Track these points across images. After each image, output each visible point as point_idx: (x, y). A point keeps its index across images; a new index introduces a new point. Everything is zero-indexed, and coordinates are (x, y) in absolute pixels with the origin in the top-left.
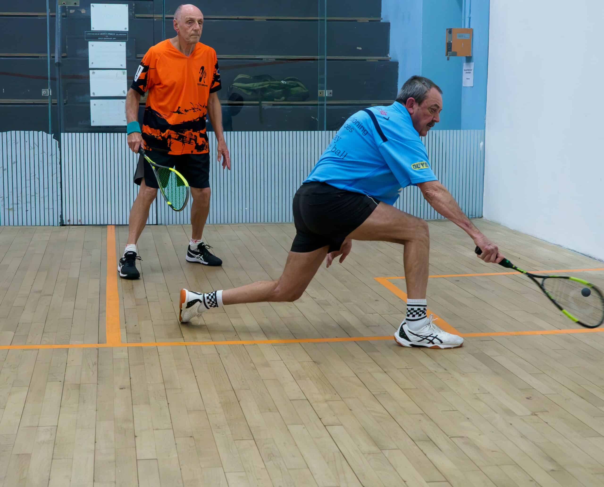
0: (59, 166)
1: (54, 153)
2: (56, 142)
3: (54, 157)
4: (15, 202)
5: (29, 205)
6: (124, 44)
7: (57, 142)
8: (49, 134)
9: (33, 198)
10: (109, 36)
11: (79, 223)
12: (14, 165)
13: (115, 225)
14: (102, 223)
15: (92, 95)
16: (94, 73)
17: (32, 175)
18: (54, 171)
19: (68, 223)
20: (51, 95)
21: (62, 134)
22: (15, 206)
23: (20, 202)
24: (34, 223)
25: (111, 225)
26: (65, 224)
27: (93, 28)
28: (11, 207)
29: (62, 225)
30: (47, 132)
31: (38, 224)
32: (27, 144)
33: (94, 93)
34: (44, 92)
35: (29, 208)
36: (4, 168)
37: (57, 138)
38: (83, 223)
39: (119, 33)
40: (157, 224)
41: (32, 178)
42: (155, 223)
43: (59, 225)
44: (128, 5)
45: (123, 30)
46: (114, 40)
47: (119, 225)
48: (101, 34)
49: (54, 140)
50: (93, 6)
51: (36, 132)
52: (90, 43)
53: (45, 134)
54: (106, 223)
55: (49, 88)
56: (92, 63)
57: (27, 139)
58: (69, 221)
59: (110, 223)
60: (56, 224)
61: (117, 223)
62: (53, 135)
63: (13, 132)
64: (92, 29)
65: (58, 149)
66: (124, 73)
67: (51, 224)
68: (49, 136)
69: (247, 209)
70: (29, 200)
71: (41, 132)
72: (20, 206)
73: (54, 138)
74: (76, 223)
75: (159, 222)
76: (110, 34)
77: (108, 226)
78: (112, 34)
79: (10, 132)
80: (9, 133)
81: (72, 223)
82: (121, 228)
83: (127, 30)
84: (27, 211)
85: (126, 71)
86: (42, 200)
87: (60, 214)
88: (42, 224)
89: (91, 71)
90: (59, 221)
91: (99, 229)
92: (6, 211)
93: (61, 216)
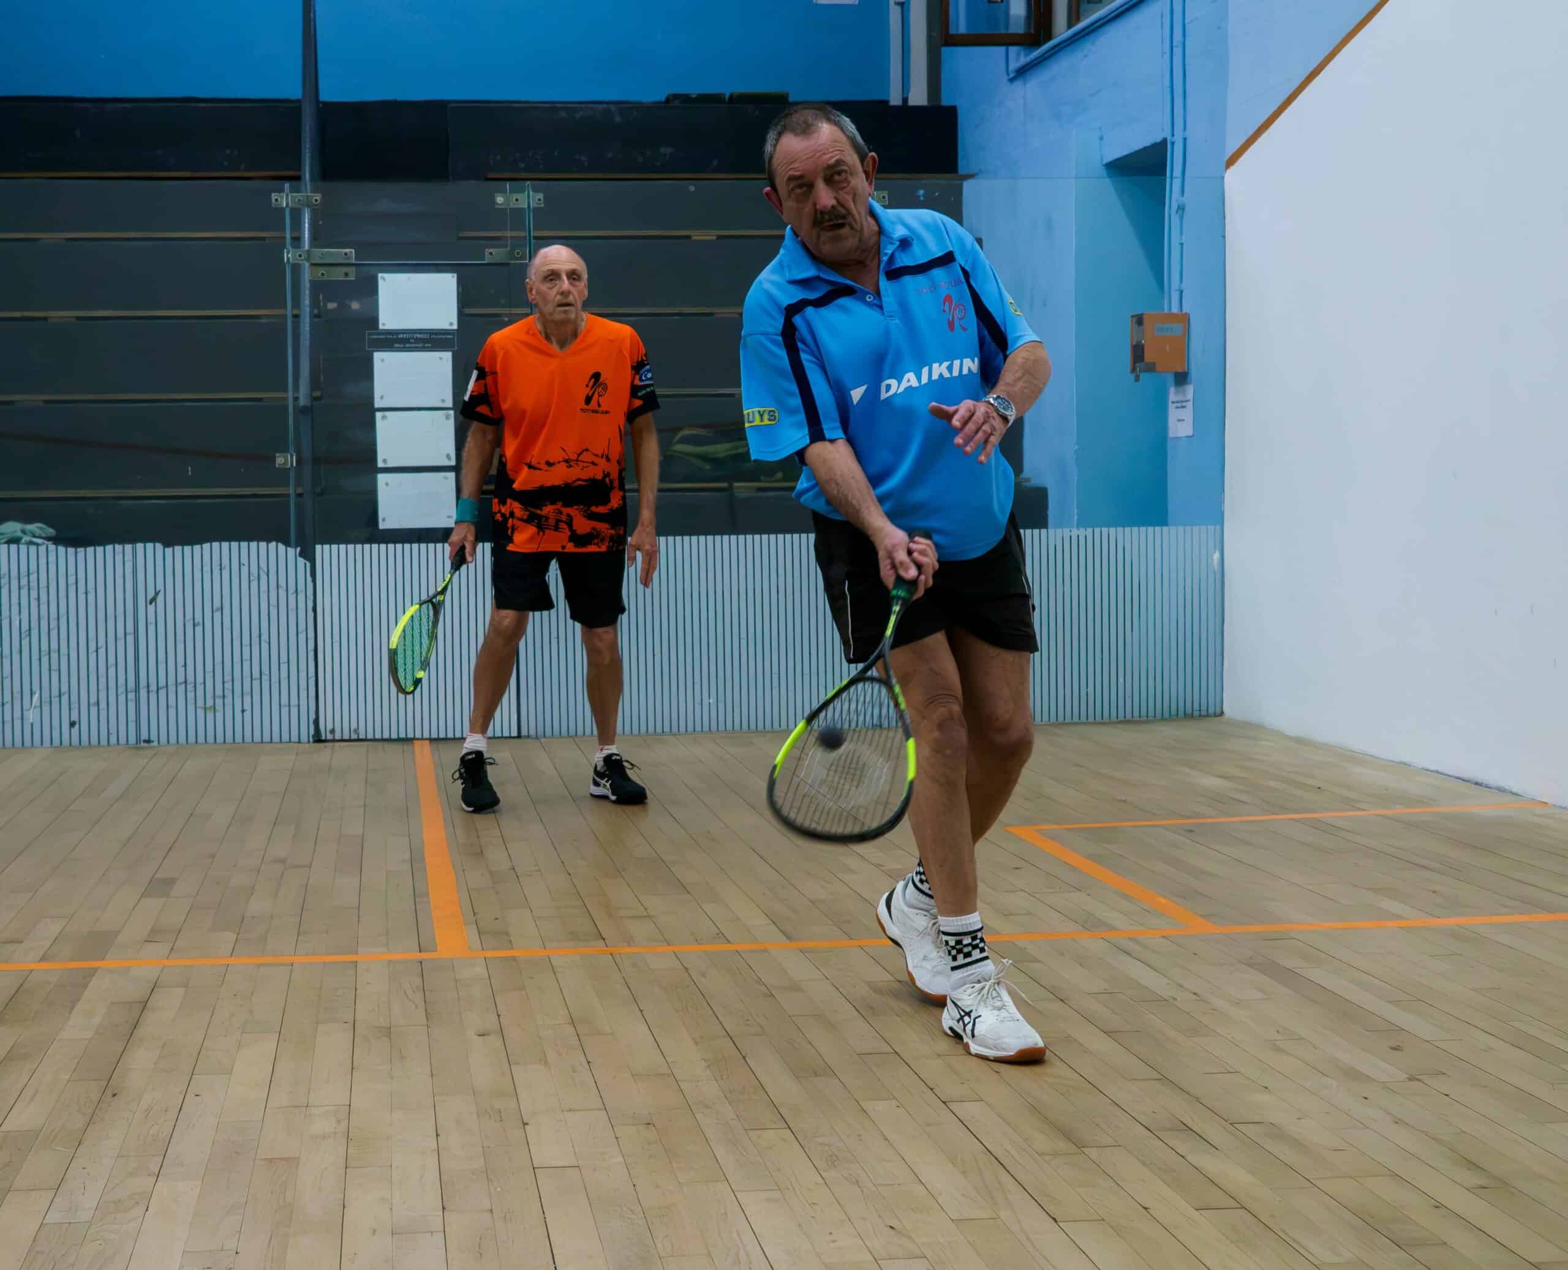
0: (311, 614)
1: (301, 587)
2: (305, 564)
3: (301, 597)
4: (219, 692)
5: (247, 699)
6: (447, 356)
7: (308, 564)
8: (290, 546)
9: (256, 683)
10: (417, 340)
11: (354, 736)
12: (217, 615)
13: (431, 740)
14: (402, 735)
15: (380, 464)
16: (384, 417)
17: (255, 633)
18: (302, 626)
19: (330, 737)
20: (294, 465)
21: (318, 547)
22: (219, 702)
23: (228, 693)
24: (257, 738)
25: (422, 739)
26: (323, 738)
27: (384, 324)
28: (210, 703)
29: (318, 739)
30: (287, 544)
31: (267, 738)
32: (245, 570)
33: (385, 461)
34: (280, 460)
35: (247, 706)
36: (196, 621)
37: (308, 555)
38: (362, 736)
39: (436, 334)
40: (519, 736)
41: (255, 640)
42: (514, 733)
43: (311, 740)
44: (455, 275)
45: (447, 327)
46: (428, 347)
47: (438, 740)
48: (401, 336)
49: (301, 561)
50: (383, 279)
51: (263, 545)
52: (378, 356)
53: (281, 547)
54: (410, 735)
55: (291, 449)
56: (382, 398)
57: (244, 560)
58: (333, 731)
59: (418, 735)
60: (304, 738)
61: (434, 735)
62: (298, 549)
63: (216, 545)
64: (381, 327)
65: (309, 579)
66: (447, 417)
67: (295, 738)
68: (291, 551)
69: (711, 701)
70: (247, 688)
71: (274, 543)
72: (228, 700)
73: (301, 555)
74: (346, 737)
75: (524, 732)
76: (419, 336)
77: (415, 742)
78: (422, 336)
79: (209, 544)
80: (206, 546)
81: (338, 736)
82: (441, 746)
83: (455, 327)
84: (243, 711)
85: (452, 412)
86: (275, 686)
87: (313, 716)
88: (276, 738)
89: (378, 415)
90: (312, 732)
91: (397, 747)
92: (201, 713)
93: (316, 722)
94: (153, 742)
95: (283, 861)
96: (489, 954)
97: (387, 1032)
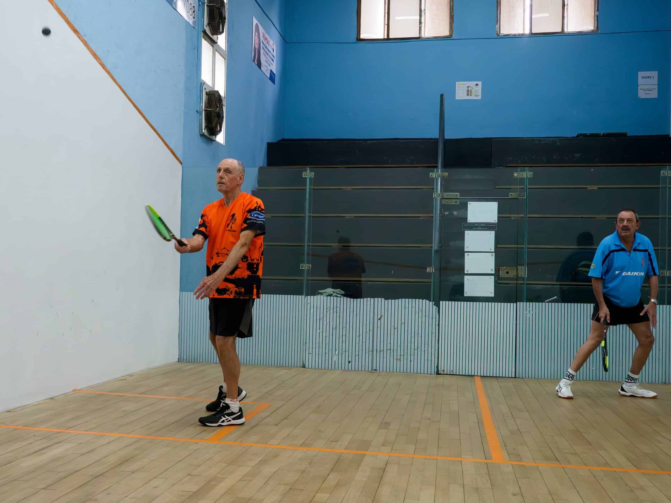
0: (437, 327)
1: (434, 316)
2: (436, 308)
3: (434, 320)
4: (402, 353)
5: (412, 357)
6: (493, 233)
7: (437, 308)
8: (431, 301)
9: (416, 351)
10: (482, 227)
11: (451, 373)
12: (403, 326)
13: (481, 376)
14: (470, 374)
15: (466, 272)
16: (468, 255)
17: (416, 333)
18: (434, 331)
19: (442, 373)
20: (434, 271)
21: (441, 302)
22: (402, 357)
23: (406, 354)
24: (415, 371)
25: (478, 376)
26: (440, 373)
27: (469, 221)
28: (399, 357)
29: (438, 373)
30: (430, 301)
31: (419, 371)
32: (414, 309)
33: (467, 271)
34: (428, 270)
35: (412, 359)
36: (395, 327)
37: (438, 305)
38: (455, 373)
39: (489, 224)
40: (515, 377)
41: (416, 335)
42: (513, 376)
43: (435, 373)
44: (497, 202)
45: (493, 222)
46: (486, 229)
47: (484, 376)
48: (475, 225)
49: (434, 307)
50: (470, 204)
51: (421, 300)
52: (467, 232)
53: (427, 301)
54: (473, 374)
55: (433, 266)
56: (467, 247)
57: (414, 305)
58: (444, 371)
59: (476, 374)
60: (433, 372)
61: (482, 375)
62: (434, 303)
63: (403, 300)
64: (468, 222)
65: (437, 314)
66: (492, 255)
67: (429, 372)
68: (431, 303)
69: (593, 368)
70: (412, 353)
71: (425, 300)
72: (405, 357)
73: (434, 305)
74: (449, 373)
75: (517, 376)
76: (482, 225)
77: (475, 377)
78: (484, 225)
79: (401, 299)
80: (400, 300)
81: (445, 373)
82: (485, 379)
83: (496, 222)
84: (411, 361)
85: (494, 254)
86: (423, 353)
87: (436, 365)
88: (422, 372)
89: (466, 254)
90: (436, 371)
91: (469, 378)
92: (395, 361)
93: (438, 367)
94: (377, 370)
95: (429, 419)
96: (514, 463)
97: (477, 490)
